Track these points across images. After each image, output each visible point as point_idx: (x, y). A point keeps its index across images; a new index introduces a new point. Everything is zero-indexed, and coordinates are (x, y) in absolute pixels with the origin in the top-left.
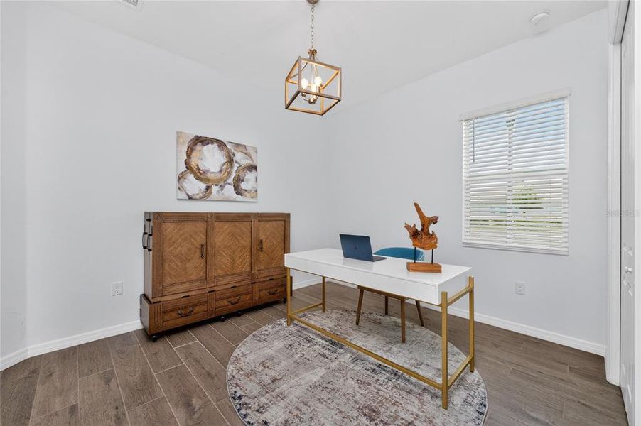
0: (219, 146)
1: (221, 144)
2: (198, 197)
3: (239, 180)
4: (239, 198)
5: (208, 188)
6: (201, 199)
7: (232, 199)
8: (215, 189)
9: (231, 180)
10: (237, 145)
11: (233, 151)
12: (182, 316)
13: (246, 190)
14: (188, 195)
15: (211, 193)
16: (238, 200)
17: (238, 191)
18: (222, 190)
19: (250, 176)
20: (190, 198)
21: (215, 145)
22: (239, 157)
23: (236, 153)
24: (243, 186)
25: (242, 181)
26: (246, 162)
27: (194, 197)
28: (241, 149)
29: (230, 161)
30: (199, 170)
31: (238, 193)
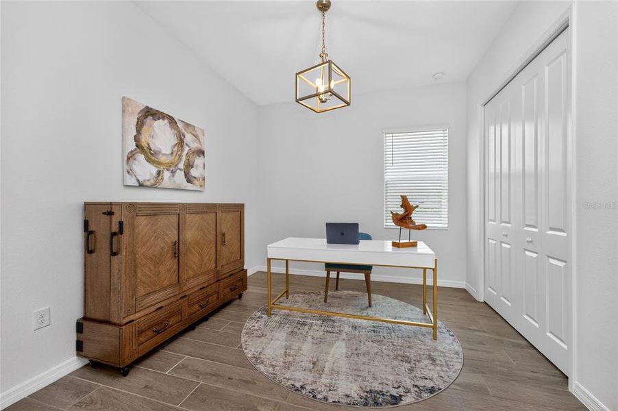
0: (170, 123)
1: (172, 121)
2: (148, 184)
3: (189, 165)
4: (189, 186)
5: (159, 173)
6: (151, 187)
7: (183, 188)
8: (167, 174)
9: (181, 166)
10: (187, 125)
11: (184, 131)
12: (157, 333)
13: (195, 178)
14: (138, 181)
15: (162, 179)
16: (188, 188)
17: (189, 179)
18: (173, 176)
19: (198, 161)
20: (141, 185)
21: (166, 121)
22: (188, 138)
23: (186, 133)
24: (193, 172)
25: (192, 167)
26: (194, 145)
27: (145, 184)
28: (190, 129)
29: (181, 142)
30: (150, 150)
31: (189, 181)
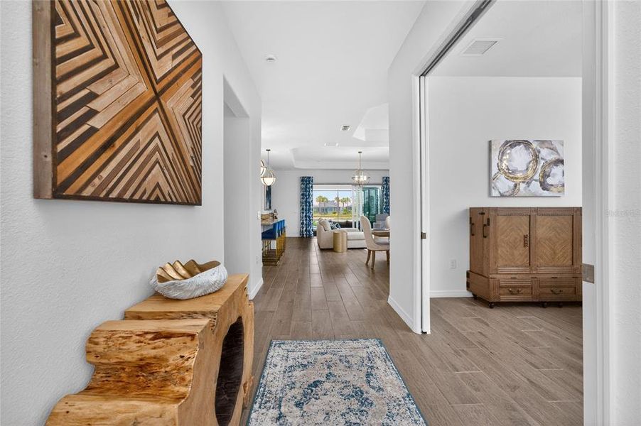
0: (525, 147)
1: (527, 144)
2: (508, 194)
3: (545, 175)
4: (546, 193)
5: (516, 186)
6: (510, 196)
7: (538, 195)
8: (522, 186)
9: (537, 177)
10: (542, 142)
11: (539, 148)
13: (552, 185)
14: (500, 192)
15: (519, 190)
16: (544, 195)
17: (544, 186)
18: (528, 186)
19: (556, 170)
20: (502, 195)
21: (522, 145)
22: (545, 154)
23: (541, 150)
24: (549, 181)
25: (549, 176)
26: (553, 157)
27: (505, 194)
28: (547, 145)
29: (536, 158)
30: (509, 170)
31: (544, 189)
